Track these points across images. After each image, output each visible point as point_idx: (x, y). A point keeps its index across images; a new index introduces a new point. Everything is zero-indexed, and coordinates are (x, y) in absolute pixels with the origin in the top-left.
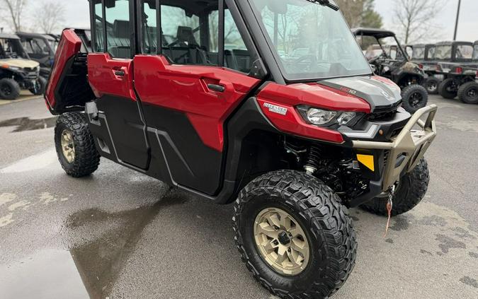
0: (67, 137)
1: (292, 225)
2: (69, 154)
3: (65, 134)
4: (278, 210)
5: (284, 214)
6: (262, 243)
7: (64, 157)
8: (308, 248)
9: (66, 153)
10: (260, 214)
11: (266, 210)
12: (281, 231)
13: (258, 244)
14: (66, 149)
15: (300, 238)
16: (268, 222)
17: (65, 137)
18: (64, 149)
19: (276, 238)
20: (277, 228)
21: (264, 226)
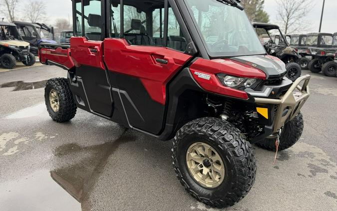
0: (54, 94)
1: (213, 154)
2: (55, 106)
3: (52, 92)
4: (203, 144)
5: (207, 147)
6: (191, 167)
7: (51, 108)
8: (224, 169)
9: (52, 106)
10: (191, 147)
11: (195, 144)
12: (205, 158)
13: (189, 167)
14: (53, 103)
15: (218, 163)
16: (196, 152)
17: (52, 94)
18: (51, 103)
19: (201, 163)
20: (202, 156)
21: (193, 155)
